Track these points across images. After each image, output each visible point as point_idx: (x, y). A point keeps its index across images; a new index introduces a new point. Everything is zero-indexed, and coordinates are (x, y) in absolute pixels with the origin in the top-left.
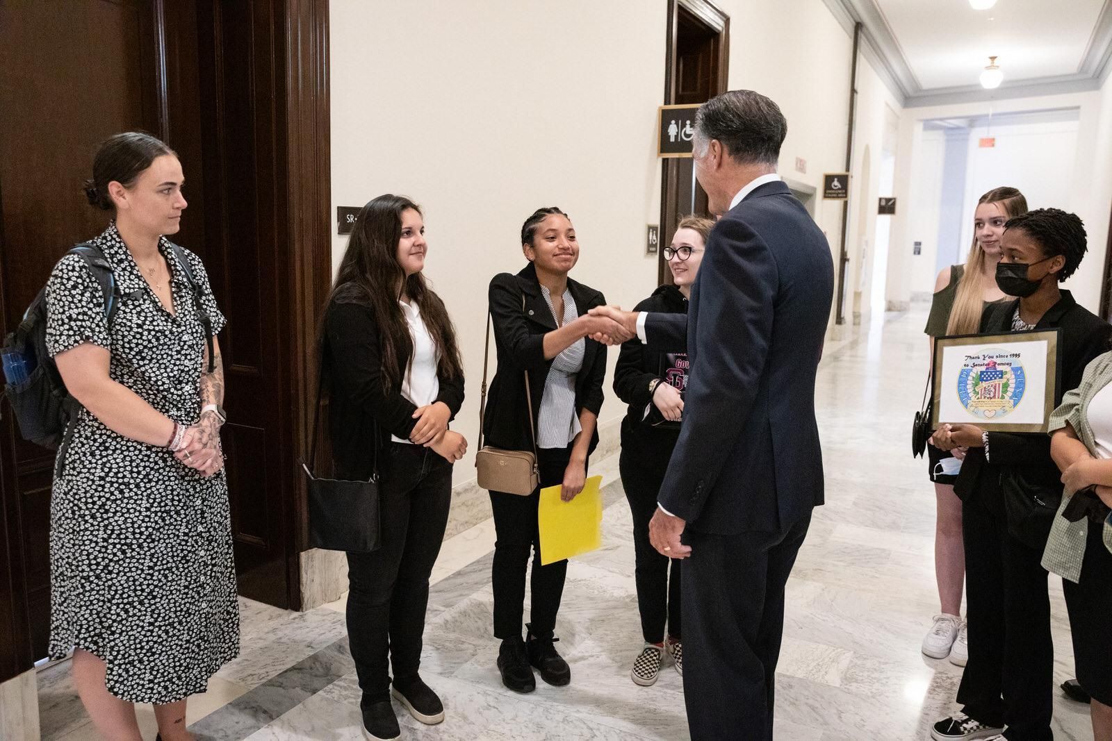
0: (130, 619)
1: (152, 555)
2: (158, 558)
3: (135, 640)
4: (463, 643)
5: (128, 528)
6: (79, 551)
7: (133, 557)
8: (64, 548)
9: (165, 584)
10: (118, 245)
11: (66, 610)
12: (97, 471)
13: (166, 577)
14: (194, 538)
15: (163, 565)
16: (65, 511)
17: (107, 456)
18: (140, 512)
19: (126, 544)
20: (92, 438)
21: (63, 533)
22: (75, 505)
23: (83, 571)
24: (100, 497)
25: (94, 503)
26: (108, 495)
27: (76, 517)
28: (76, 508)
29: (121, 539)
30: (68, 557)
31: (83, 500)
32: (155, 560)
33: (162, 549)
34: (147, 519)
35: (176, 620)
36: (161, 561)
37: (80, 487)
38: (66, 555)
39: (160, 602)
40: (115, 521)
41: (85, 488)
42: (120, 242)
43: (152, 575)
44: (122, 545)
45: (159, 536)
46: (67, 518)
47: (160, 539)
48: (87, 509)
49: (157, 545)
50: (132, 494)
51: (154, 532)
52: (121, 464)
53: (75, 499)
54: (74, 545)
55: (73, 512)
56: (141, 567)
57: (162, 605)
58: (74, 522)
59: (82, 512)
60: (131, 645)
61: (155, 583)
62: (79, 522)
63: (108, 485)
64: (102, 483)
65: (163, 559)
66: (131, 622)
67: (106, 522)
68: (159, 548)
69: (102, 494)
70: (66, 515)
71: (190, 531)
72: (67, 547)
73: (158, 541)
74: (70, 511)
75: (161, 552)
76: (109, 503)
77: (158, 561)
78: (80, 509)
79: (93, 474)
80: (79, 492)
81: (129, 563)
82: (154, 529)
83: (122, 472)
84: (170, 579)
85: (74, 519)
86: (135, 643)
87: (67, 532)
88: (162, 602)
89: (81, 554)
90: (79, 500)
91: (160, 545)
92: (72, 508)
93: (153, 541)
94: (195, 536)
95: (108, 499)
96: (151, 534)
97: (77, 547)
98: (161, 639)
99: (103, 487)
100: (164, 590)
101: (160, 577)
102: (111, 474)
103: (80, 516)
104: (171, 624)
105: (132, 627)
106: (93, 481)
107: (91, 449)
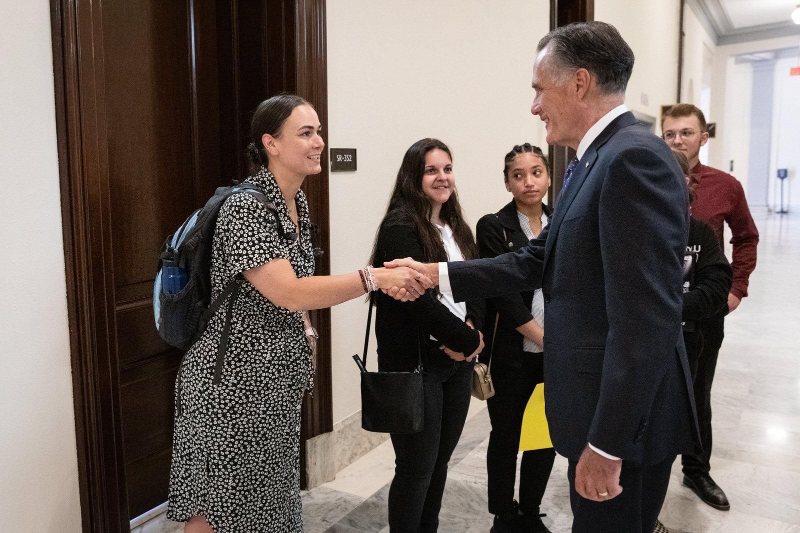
0: (248, 504)
1: (265, 451)
2: (269, 454)
3: (251, 522)
4: (454, 517)
5: (249, 427)
6: (212, 442)
7: (251, 452)
8: (198, 435)
9: (273, 476)
10: (275, 190)
11: (190, 484)
12: (232, 378)
13: (274, 469)
14: (293, 437)
15: (273, 459)
16: (199, 406)
17: (240, 367)
18: (259, 414)
19: (247, 441)
20: (230, 350)
21: (198, 424)
22: (209, 403)
23: (214, 458)
24: (231, 400)
25: (226, 404)
26: (237, 399)
27: (210, 413)
28: (209, 406)
29: (244, 436)
30: (201, 444)
31: (217, 400)
32: (267, 455)
33: (272, 446)
34: (263, 421)
35: (277, 505)
36: (272, 457)
37: (215, 389)
38: (199, 442)
39: (267, 490)
40: (241, 421)
41: (219, 391)
42: (277, 188)
43: (264, 468)
44: (244, 441)
45: (271, 436)
46: (201, 413)
47: (272, 438)
48: (220, 408)
49: (269, 443)
50: (254, 399)
51: (268, 432)
52: (249, 374)
53: (210, 398)
54: (206, 436)
55: (207, 409)
56: (256, 460)
57: (269, 492)
58: (207, 417)
59: (215, 410)
60: (248, 526)
61: (266, 474)
62: (212, 418)
63: (238, 391)
64: (234, 388)
65: (273, 455)
66: (249, 507)
67: (234, 422)
68: (271, 446)
69: (233, 398)
70: (201, 410)
71: (291, 431)
72: (200, 436)
73: (270, 440)
74: (204, 408)
75: (272, 449)
76: (237, 406)
77: (269, 456)
78: (214, 407)
79: (228, 381)
80: (214, 393)
81: (248, 456)
82: (268, 429)
83: (250, 381)
84: (276, 471)
85: (208, 415)
86: (251, 525)
87: (200, 425)
88: (270, 490)
89: (213, 445)
90: (214, 399)
91: (271, 443)
92: (206, 405)
93: (267, 439)
94: (294, 435)
95: (237, 403)
96: (265, 433)
97: (209, 439)
98: (267, 522)
99: (234, 392)
100: (271, 480)
101: (270, 469)
102: (242, 382)
103: (213, 413)
104: (274, 509)
105: (249, 511)
106: (227, 386)
107: (228, 359)
